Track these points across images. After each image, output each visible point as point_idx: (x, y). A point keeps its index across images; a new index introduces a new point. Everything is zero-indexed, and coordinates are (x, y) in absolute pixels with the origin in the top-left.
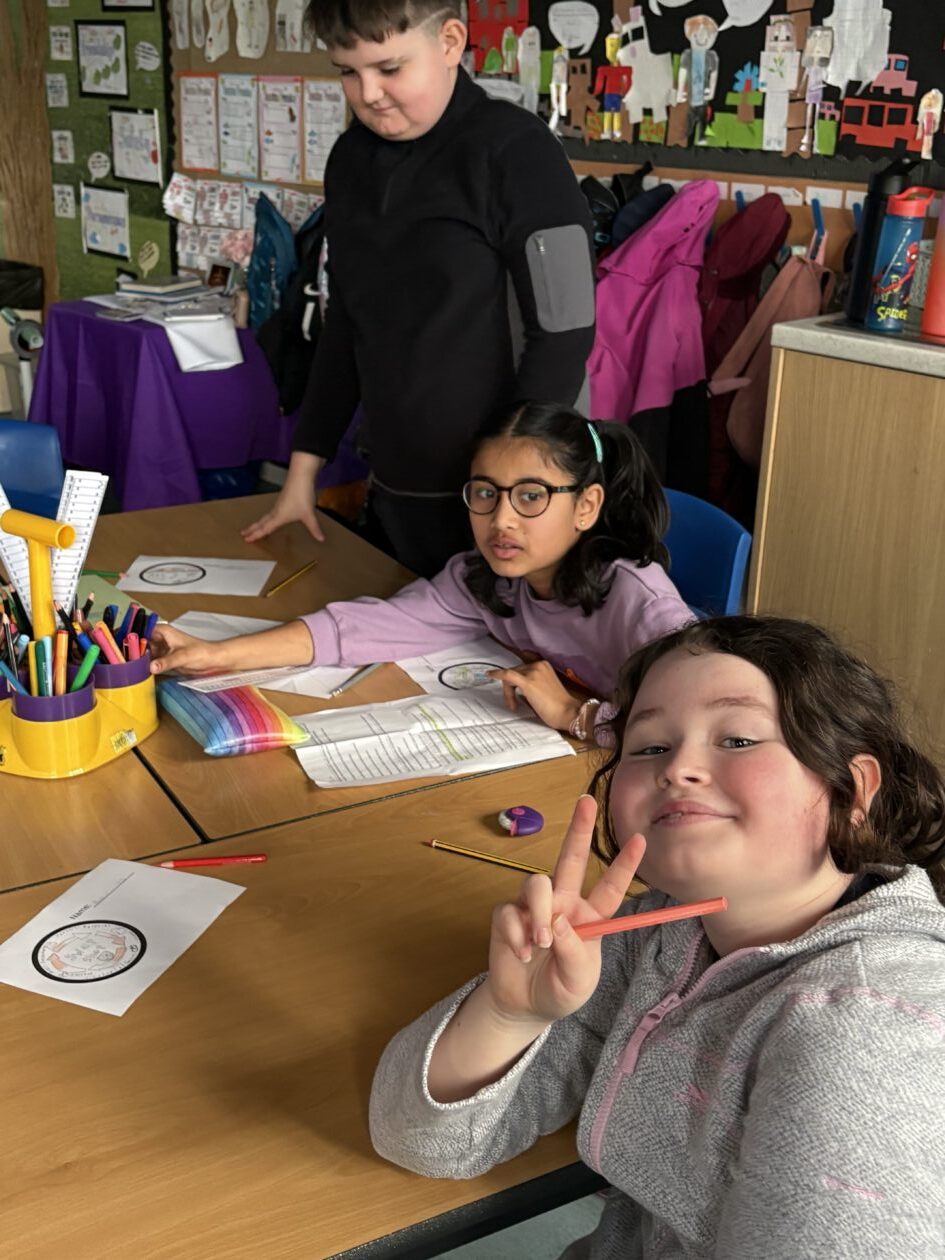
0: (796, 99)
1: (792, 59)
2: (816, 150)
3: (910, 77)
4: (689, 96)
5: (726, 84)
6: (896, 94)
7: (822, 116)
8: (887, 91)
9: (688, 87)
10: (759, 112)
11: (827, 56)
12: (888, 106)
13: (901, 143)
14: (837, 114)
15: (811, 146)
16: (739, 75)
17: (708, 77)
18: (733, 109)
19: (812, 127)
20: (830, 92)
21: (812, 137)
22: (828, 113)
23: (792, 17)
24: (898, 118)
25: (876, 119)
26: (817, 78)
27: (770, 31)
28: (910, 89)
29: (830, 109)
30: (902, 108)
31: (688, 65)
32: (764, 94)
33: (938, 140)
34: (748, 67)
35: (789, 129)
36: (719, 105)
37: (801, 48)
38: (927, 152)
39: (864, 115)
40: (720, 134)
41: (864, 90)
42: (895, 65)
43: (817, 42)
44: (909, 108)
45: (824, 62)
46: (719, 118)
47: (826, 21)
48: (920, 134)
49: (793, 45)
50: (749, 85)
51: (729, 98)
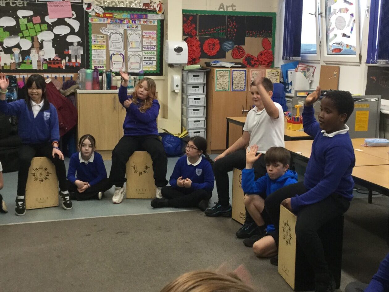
0: (39, 61)
1: (37, 55)
2: (44, 69)
3: (59, 57)
5: (23, 59)
6: (57, 60)
7: (44, 64)
8: (55, 59)
9: (15, 59)
10: (31, 63)
11: (43, 54)
12: (56, 62)
13: (59, 67)
14: (47, 63)
15: (42, 68)
16: (26, 57)
17: (19, 58)
18: (25, 63)
19: (42, 65)
20: (45, 60)
21: (43, 67)
22: (45, 63)
23: (36, 49)
24: (58, 63)
25: (54, 63)
26: (42, 58)
27: (31, 51)
28: (59, 59)
29: (45, 62)
30: (59, 62)
31: (14, 56)
32: (32, 61)
33: (66, 66)
34: (27, 56)
35: (38, 66)
36: (22, 62)
37: (38, 53)
38: (64, 68)
39: (52, 63)
40: (23, 67)
41: (52, 60)
42: (56, 56)
43: (41, 53)
44: (60, 62)
45: (43, 55)
46: (22, 64)
47: (42, 50)
48: (63, 65)
49: (36, 53)
50: (28, 59)
51: (24, 61)
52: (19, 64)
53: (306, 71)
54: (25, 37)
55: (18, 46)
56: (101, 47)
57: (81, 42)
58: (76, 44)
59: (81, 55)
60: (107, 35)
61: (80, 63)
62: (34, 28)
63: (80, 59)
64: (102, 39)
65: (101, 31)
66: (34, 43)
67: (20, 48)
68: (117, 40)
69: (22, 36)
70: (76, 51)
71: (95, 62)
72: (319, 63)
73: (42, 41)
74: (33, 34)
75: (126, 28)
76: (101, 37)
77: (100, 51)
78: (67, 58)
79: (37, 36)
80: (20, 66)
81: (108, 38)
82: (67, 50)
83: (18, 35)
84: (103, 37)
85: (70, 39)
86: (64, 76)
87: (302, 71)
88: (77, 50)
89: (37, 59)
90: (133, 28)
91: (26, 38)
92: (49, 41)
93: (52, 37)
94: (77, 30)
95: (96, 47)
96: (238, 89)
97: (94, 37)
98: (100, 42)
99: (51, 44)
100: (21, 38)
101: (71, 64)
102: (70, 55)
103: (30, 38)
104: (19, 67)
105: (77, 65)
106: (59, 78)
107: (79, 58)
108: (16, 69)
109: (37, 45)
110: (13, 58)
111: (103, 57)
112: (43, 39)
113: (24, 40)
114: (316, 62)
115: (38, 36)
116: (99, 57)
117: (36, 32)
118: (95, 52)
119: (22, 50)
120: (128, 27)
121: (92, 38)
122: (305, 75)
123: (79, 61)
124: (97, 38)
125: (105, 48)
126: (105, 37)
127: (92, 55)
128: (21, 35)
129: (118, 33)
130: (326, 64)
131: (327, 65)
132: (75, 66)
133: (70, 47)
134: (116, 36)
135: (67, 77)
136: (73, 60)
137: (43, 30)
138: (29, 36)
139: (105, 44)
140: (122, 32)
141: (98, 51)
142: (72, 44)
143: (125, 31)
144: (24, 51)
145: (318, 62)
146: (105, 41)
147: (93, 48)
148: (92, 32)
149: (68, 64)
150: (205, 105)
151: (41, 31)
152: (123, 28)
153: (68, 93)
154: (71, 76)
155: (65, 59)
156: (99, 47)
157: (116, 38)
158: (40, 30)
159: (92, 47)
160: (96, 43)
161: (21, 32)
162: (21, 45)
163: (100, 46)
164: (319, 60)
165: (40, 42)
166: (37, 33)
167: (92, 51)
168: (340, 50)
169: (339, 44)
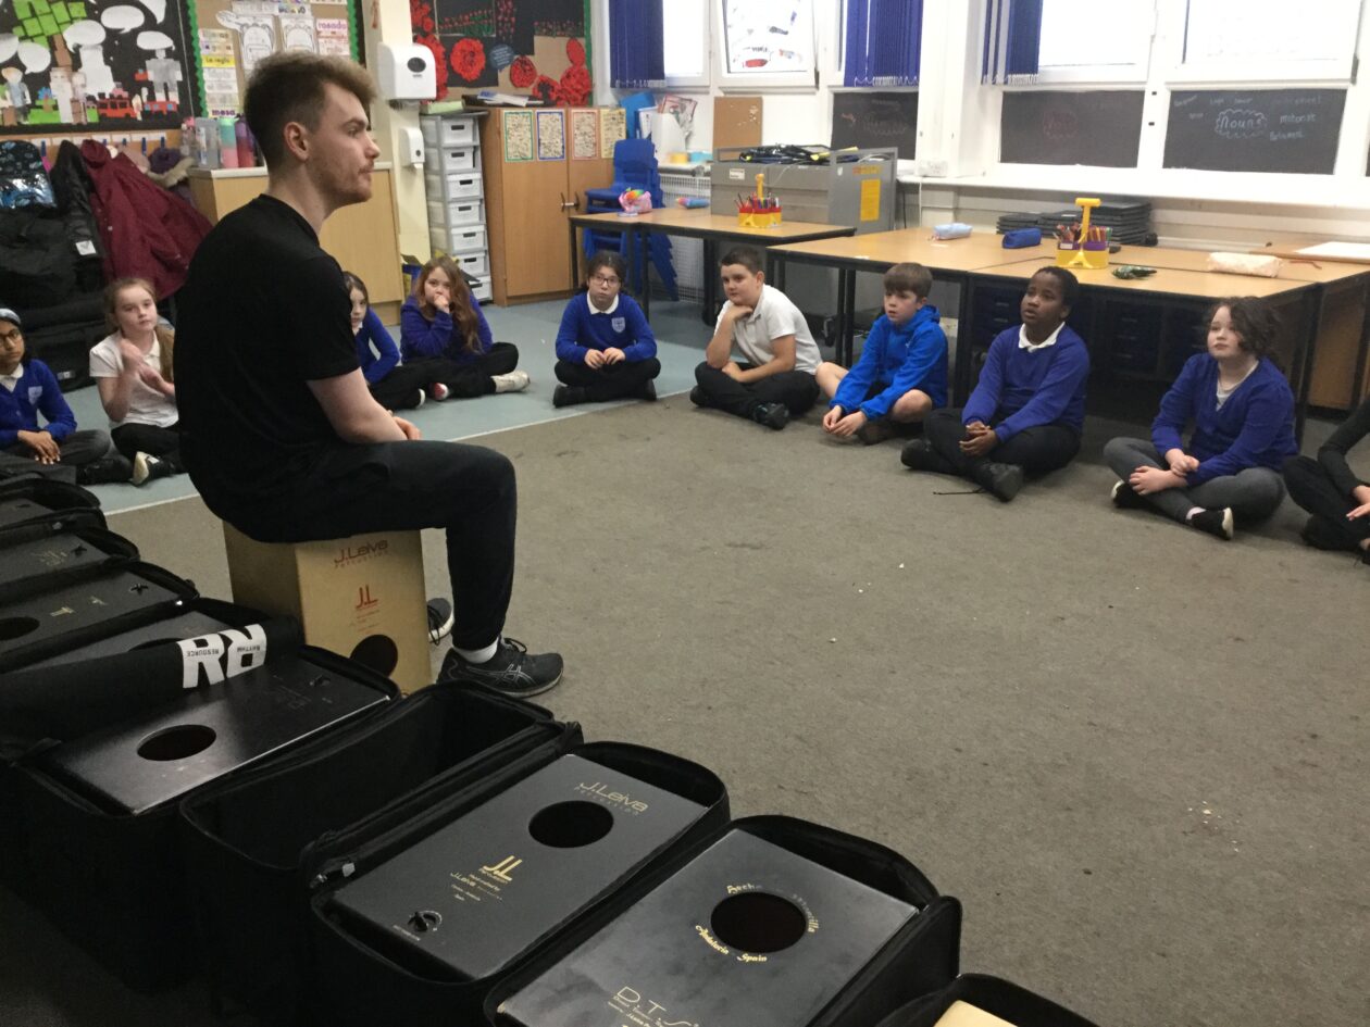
0: (74, 101)
1: (68, 86)
2: (89, 121)
3: (125, 90)
4: (14, 102)
5: (34, 97)
6: (120, 97)
7: (89, 107)
8: (116, 96)
9: (12, 98)
10: (56, 107)
11: (83, 82)
12: (118, 102)
13: (128, 115)
14: (96, 106)
15: (86, 120)
16: (40, 92)
17: (24, 94)
18: (41, 107)
19: (85, 111)
20: (90, 98)
21: (86, 116)
23: (62, 69)
24: (123, 105)
25: (114, 106)
26: (81, 94)
27: (52, 74)
28: (125, 94)
29: (91, 104)
30: (124, 103)
31: (9, 88)
32: (56, 101)
33: (144, 113)
34: (44, 89)
35: (73, 113)
36: (33, 106)
37: (71, 81)
38: (139, 118)
39: (109, 106)
40: (35, 118)
41: (107, 96)
42: (117, 87)
43: (78, 79)
44: (128, 102)
45: (84, 86)
46: (33, 111)
47: (80, 70)
48: (135, 111)
49: (66, 79)
50: (47, 97)
51: (38, 103)
52: (25, 111)
53: (679, 110)
54: (32, 38)
55: (15, 62)
56: (223, 61)
57: (174, 48)
58: (161, 55)
59: (179, 83)
60: (234, 31)
61: (178, 102)
62: (52, 12)
63: (177, 94)
64: (223, 40)
65: (220, 21)
66: (57, 54)
67: (22, 68)
68: (260, 42)
69: (23, 34)
70: (163, 72)
71: (212, 100)
72: (707, 93)
73: (78, 47)
74: (52, 29)
75: (277, 12)
76: (222, 36)
77: (222, 71)
78: (145, 91)
79: (61, 33)
80: (29, 117)
81: (237, 38)
82: (141, 71)
83: (11, 32)
84: (226, 36)
85: (147, 41)
86: (144, 139)
87: (672, 110)
88: (168, 69)
89: (70, 96)
90: (293, 11)
91: (33, 41)
92: (94, 47)
93: (101, 36)
94: (160, 17)
95: (211, 61)
96: (550, 155)
97: (204, 35)
98: (219, 48)
99: (99, 55)
100: (22, 39)
101: (156, 108)
102: (152, 82)
103: (44, 39)
104: (26, 117)
105: (171, 108)
106: (133, 143)
107: (174, 90)
108: (19, 123)
109: (65, 60)
110: (7, 94)
111: (230, 88)
112: (80, 42)
113: (28, 44)
114: (699, 90)
115: (66, 35)
116: (221, 86)
117: (58, 25)
118: (211, 75)
119: (27, 72)
120: (281, 10)
121: (198, 38)
122: (678, 120)
123: (174, 97)
124: (213, 39)
125: (232, 65)
126: (230, 36)
127: (204, 82)
128: (18, 31)
129: (260, 24)
130: (725, 93)
131: (728, 96)
132: (165, 113)
133: (147, 62)
134: (255, 33)
135: (151, 142)
136: (160, 97)
137: (76, 18)
138: (42, 34)
139: (231, 52)
140: (269, 22)
141: (218, 71)
142: (151, 54)
143: (277, 20)
144: (32, 74)
145: (704, 90)
146: (231, 45)
147: (205, 64)
148: (197, 23)
149: (148, 108)
150: (482, 196)
151: (72, 20)
152: (269, 12)
153: (173, 181)
154: (163, 139)
155: (140, 94)
156: (218, 61)
157: (257, 39)
158: (68, 19)
159: (201, 60)
160: (210, 50)
161: (20, 23)
162: (24, 59)
163: (221, 58)
164: (708, 87)
165: (71, 50)
166: (62, 27)
167: (202, 71)
168: (762, 63)
169: (761, 49)
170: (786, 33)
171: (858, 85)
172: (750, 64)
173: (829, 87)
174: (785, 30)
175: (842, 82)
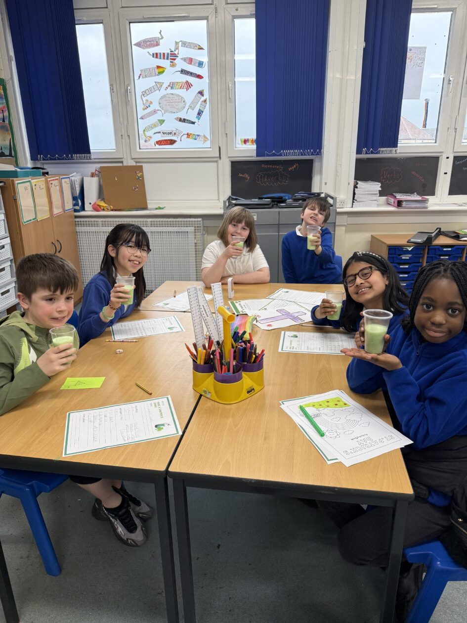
130: (137, 162)
150: (12, 257)
168: (172, 142)
169: (171, 133)
170: (193, 123)
171: (268, 155)
172: (160, 143)
173: (229, 157)
174: (193, 121)
175: (255, 154)
